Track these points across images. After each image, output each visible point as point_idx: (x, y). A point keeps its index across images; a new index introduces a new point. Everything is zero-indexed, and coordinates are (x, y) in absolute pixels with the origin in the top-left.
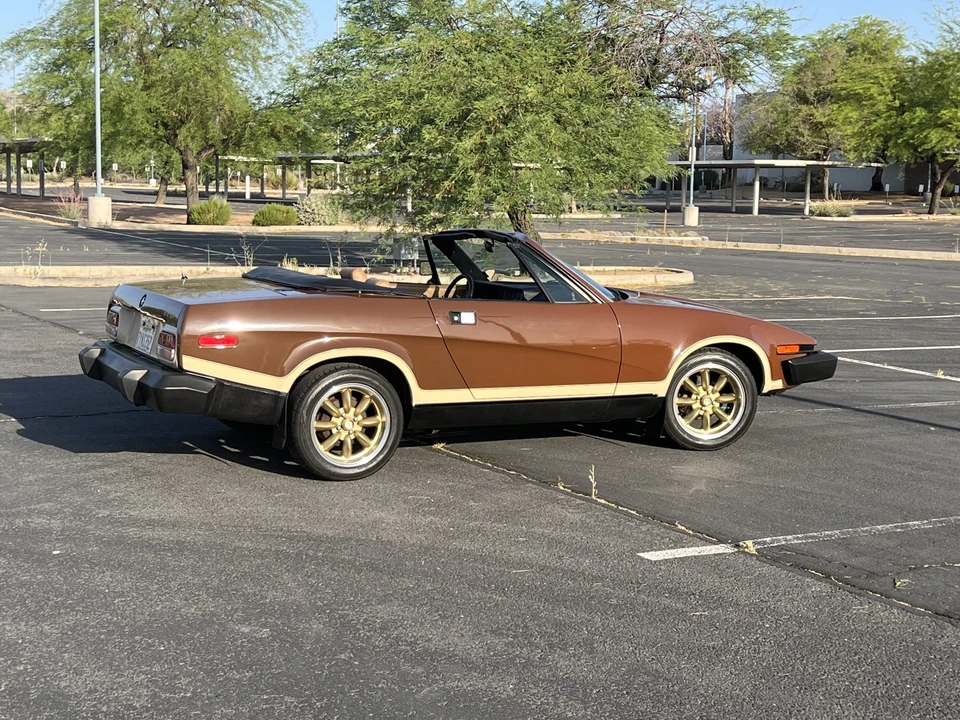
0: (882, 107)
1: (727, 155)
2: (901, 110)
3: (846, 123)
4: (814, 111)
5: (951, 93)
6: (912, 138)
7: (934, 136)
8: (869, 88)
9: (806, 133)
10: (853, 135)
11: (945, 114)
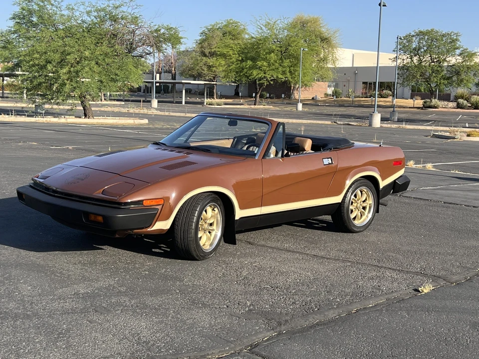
0: (234, 60)
1: (174, 78)
2: (242, 61)
3: (220, 66)
4: (209, 60)
5: (261, 55)
6: (246, 73)
7: (255, 72)
8: (229, 52)
9: (205, 69)
10: (223, 71)
11: (259, 63)
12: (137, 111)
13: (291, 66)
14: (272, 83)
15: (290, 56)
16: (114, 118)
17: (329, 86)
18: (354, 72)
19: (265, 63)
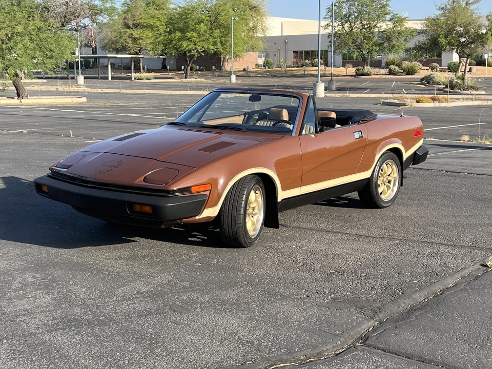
0: (162, 31)
1: (94, 52)
2: (170, 32)
3: (147, 38)
4: (133, 32)
5: (190, 25)
6: (175, 45)
7: (185, 44)
8: (156, 23)
9: (130, 42)
10: (151, 43)
11: (189, 34)
12: (67, 89)
13: (222, 37)
14: (203, 54)
15: (219, 26)
16: (49, 97)
17: (260, 57)
18: (285, 41)
19: (194, 34)
